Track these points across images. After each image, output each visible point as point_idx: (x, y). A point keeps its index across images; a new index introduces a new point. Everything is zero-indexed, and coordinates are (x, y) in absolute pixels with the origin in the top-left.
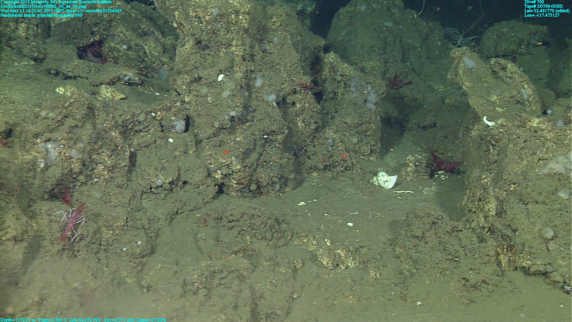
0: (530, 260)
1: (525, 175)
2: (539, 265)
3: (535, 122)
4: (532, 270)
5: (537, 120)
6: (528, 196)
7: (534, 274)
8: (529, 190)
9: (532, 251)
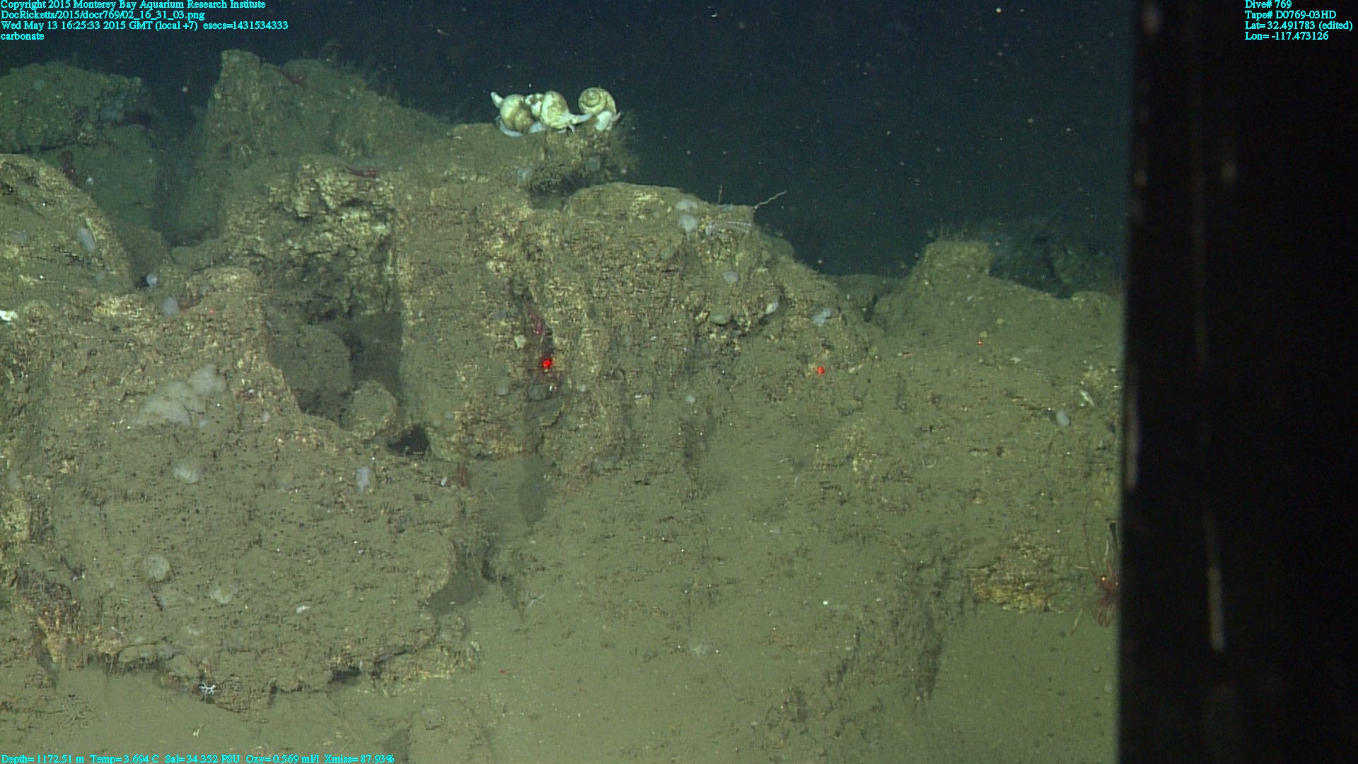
0: (118, 636)
1: (93, 435)
2: (139, 645)
3: (112, 307)
4: (123, 659)
5: (117, 302)
6: (104, 485)
7: (130, 669)
8: (104, 470)
9: (121, 613)
